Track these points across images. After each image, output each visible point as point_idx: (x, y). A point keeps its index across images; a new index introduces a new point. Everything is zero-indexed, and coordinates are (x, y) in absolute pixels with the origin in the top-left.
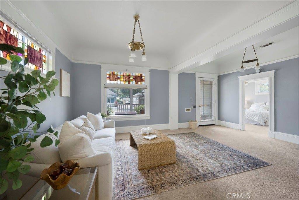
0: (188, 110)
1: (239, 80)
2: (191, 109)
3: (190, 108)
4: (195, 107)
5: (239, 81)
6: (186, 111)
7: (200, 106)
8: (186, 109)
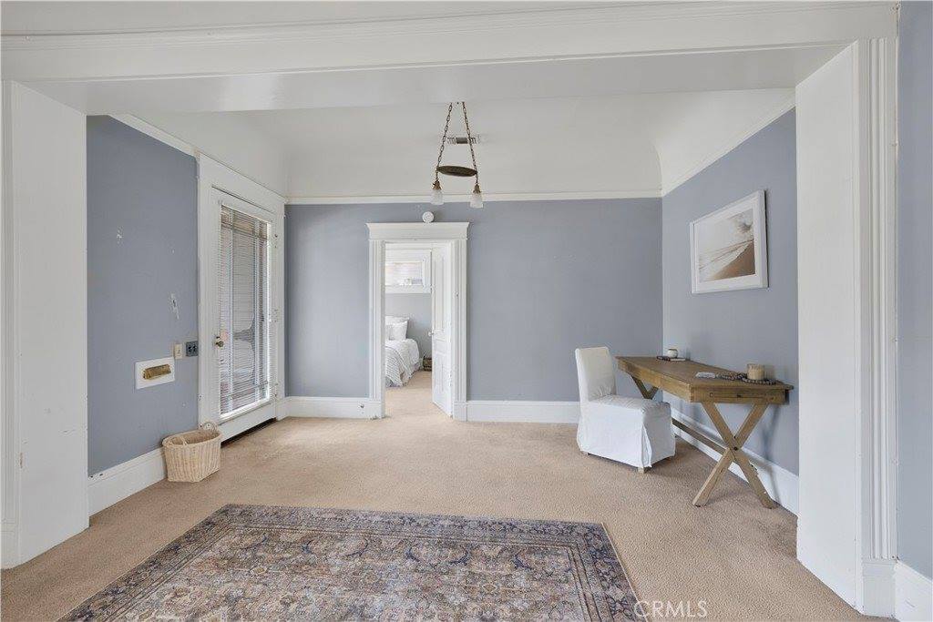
0: (152, 373)
1: (371, 235)
2: (172, 368)
3: (169, 361)
4: (192, 349)
5: (370, 241)
6: (142, 383)
7: (220, 344)
8: (141, 367)
